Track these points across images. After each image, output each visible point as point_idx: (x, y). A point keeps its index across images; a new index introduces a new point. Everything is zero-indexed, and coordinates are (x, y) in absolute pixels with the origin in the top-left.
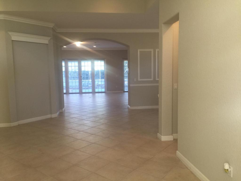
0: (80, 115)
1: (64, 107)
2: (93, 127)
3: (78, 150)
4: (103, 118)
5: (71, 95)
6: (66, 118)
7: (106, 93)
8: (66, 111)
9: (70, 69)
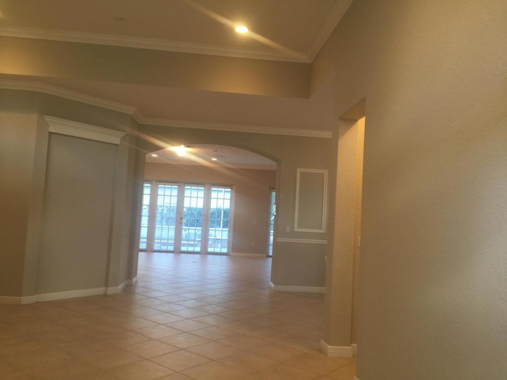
0: (167, 294)
1: (136, 276)
2: (188, 319)
3: (147, 359)
4: (212, 302)
5: (156, 254)
6: (137, 297)
7: (229, 255)
8: (139, 284)
9: (160, 201)
